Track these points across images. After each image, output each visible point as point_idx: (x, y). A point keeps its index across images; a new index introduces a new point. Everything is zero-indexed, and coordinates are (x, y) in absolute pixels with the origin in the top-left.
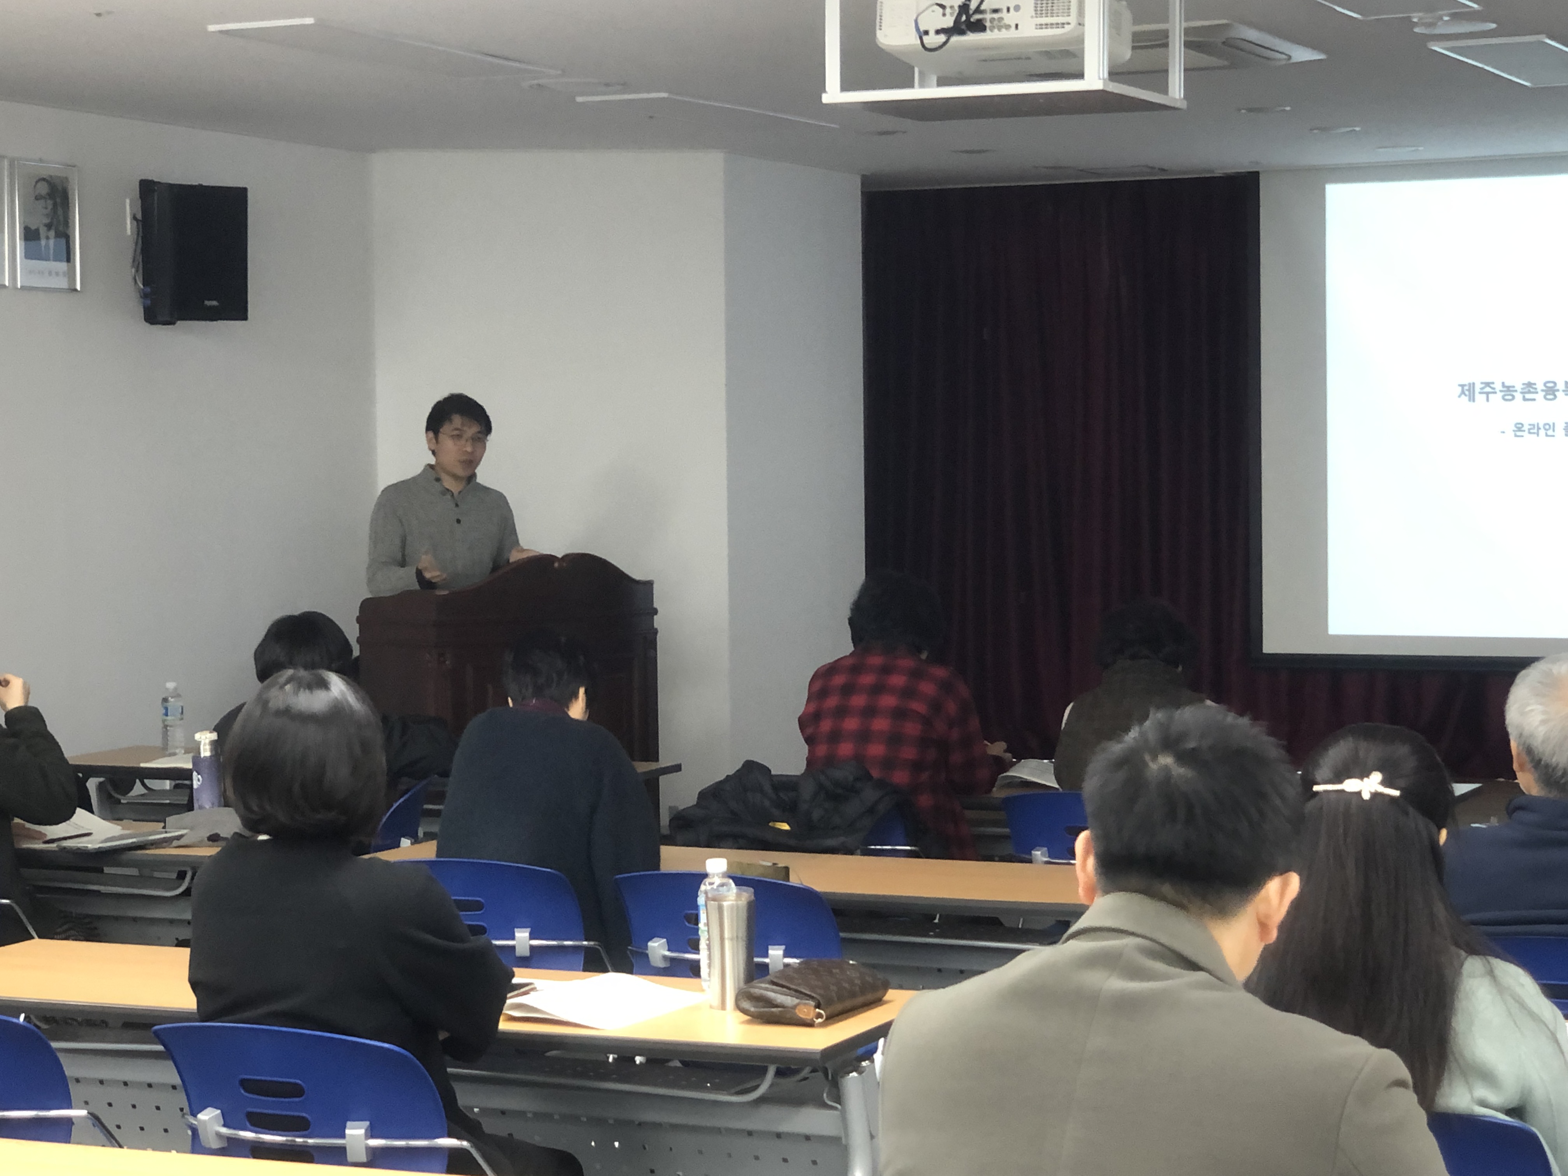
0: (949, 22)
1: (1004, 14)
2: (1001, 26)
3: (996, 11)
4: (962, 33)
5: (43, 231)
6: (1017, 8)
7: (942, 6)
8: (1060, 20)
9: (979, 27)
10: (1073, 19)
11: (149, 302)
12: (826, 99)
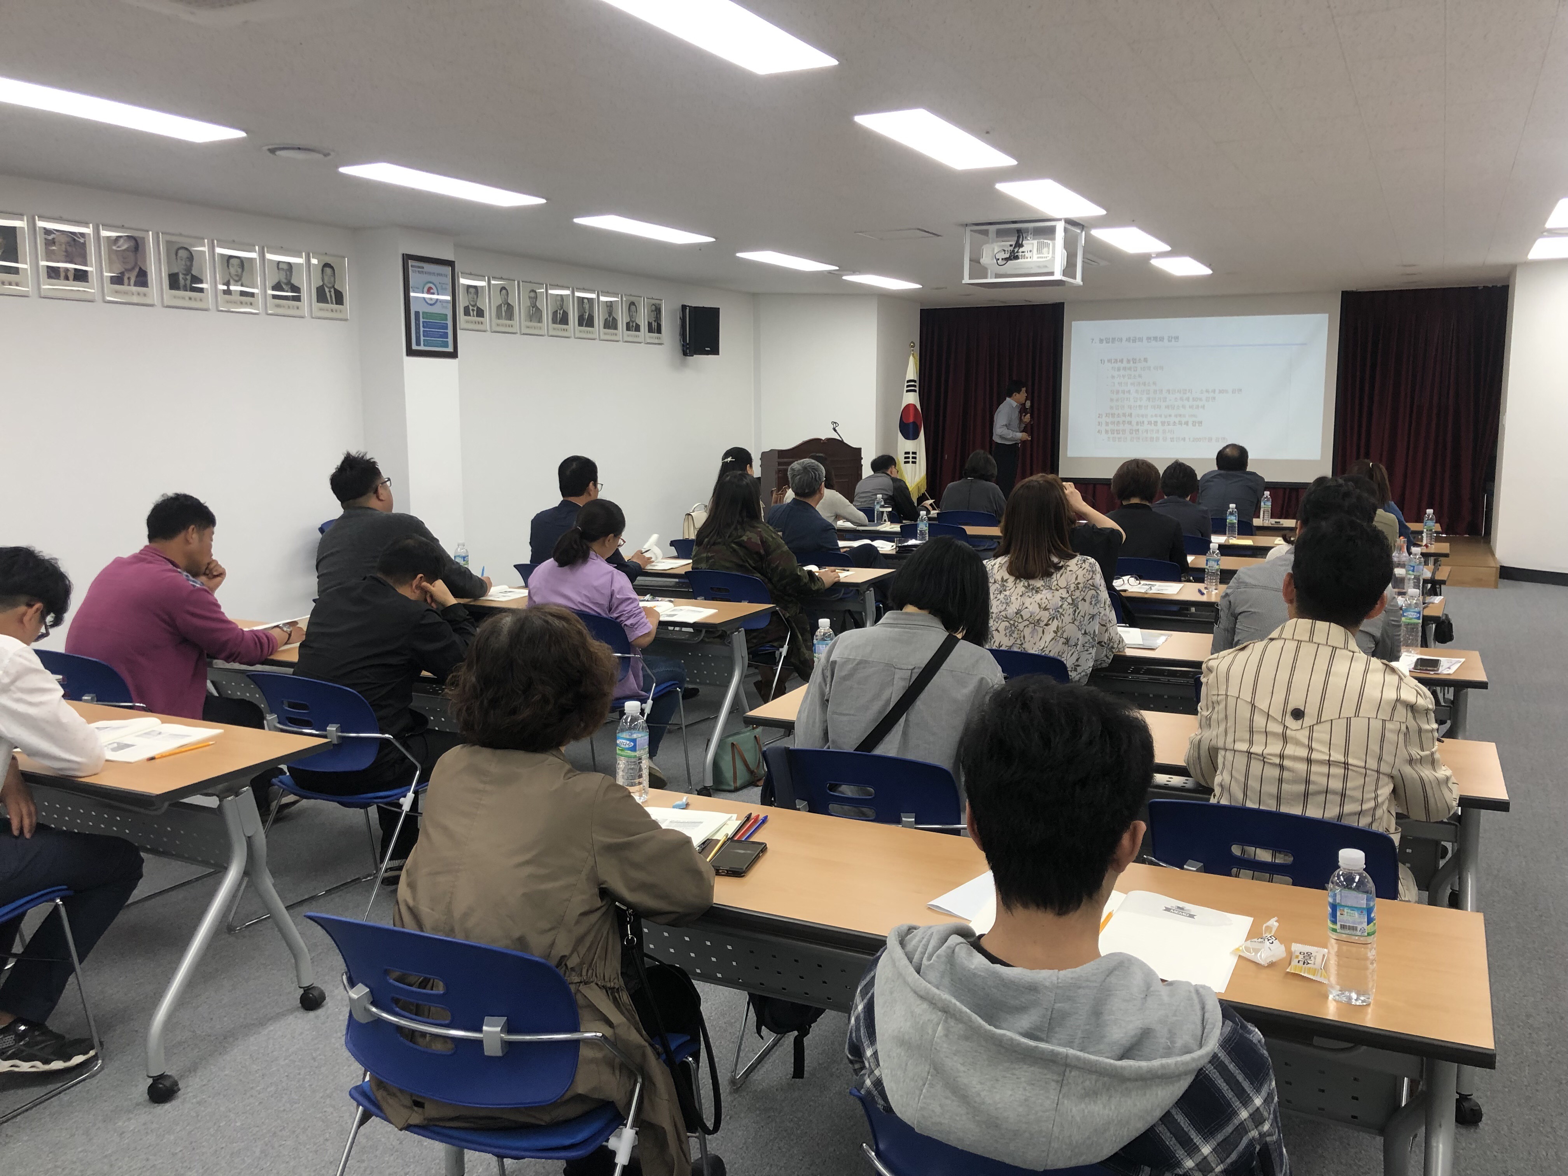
0: (1007, 256)
1: (1026, 253)
2: (1024, 257)
3: (1023, 252)
4: (1011, 260)
5: (653, 322)
6: (1030, 251)
7: (1004, 251)
8: (1046, 255)
9: (1017, 258)
10: (1050, 255)
11: (685, 349)
12: (964, 282)
